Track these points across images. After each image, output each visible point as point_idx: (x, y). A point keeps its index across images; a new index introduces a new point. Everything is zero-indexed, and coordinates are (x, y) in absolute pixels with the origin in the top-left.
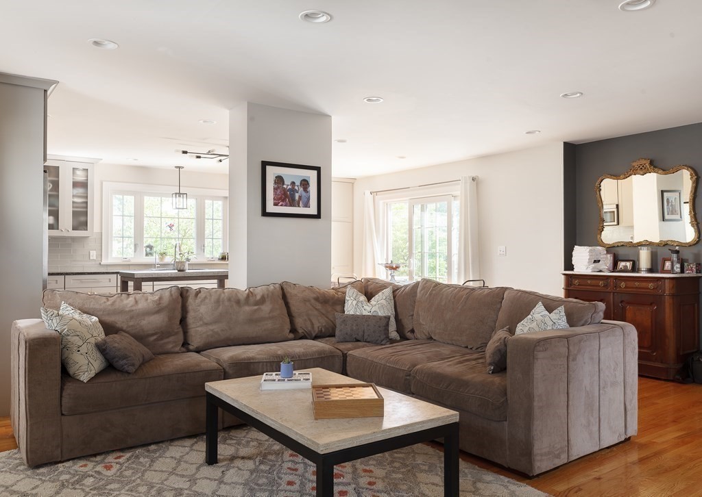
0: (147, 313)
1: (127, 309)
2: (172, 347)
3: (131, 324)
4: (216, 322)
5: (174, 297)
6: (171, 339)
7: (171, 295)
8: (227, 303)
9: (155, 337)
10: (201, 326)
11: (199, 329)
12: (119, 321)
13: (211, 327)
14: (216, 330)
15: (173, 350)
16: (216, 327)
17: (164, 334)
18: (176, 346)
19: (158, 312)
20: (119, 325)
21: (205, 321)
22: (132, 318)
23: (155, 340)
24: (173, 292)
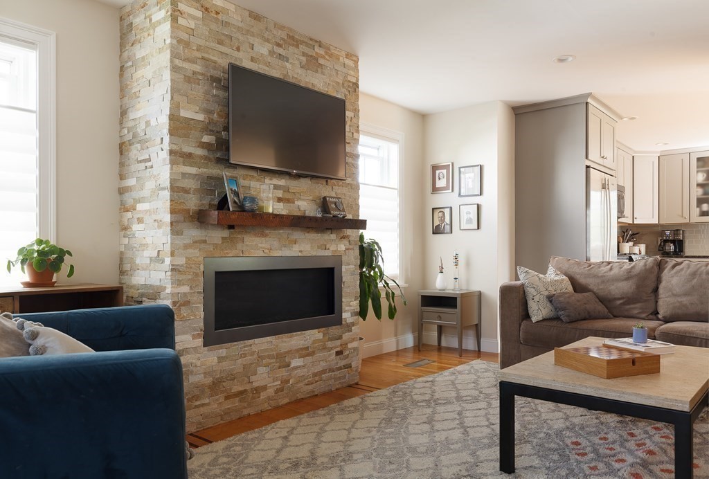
0: (616, 279)
1: (600, 275)
2: (639, 313)
3: (601, 287)
4: (685, 294)
5: (648, 267)
6: (638, 305)
7: (645, 265)
8: (704, 276)
9: (621, 301)
10: (670, 296)
11: (668, 299)
12: (591, 283)
13: (679, 299)
14: (685, 303)
15: (638, 316)
16: (685, 300)
17: (630, 300)
18: (643, 312)
19: (627, 279)
20: (591, 287)
21: (674, 292)
22: (603, 282)
23: (621, 304)
24: (648, 263)
